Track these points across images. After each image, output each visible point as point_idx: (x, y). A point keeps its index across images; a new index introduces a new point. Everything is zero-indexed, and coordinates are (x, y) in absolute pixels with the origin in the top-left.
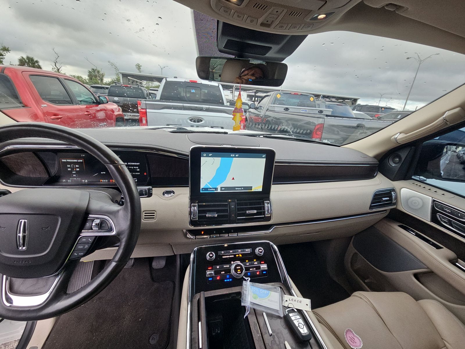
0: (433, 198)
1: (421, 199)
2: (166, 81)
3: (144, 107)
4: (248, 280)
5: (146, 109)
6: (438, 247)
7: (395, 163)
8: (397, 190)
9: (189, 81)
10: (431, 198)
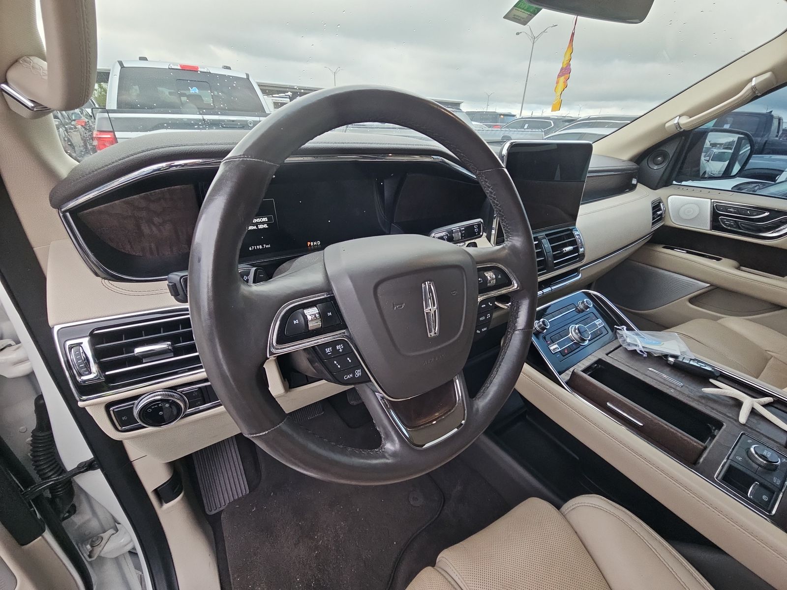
0: (713, 201)
1: (697, 204)
2: (122, 68)
3: (107, 127)
4: (623, 328)
5: (113, 132)
6: (718, 260)
7: (657, 164)
8: (664, 200)
9: (179, 68)
10: (709, 200)
